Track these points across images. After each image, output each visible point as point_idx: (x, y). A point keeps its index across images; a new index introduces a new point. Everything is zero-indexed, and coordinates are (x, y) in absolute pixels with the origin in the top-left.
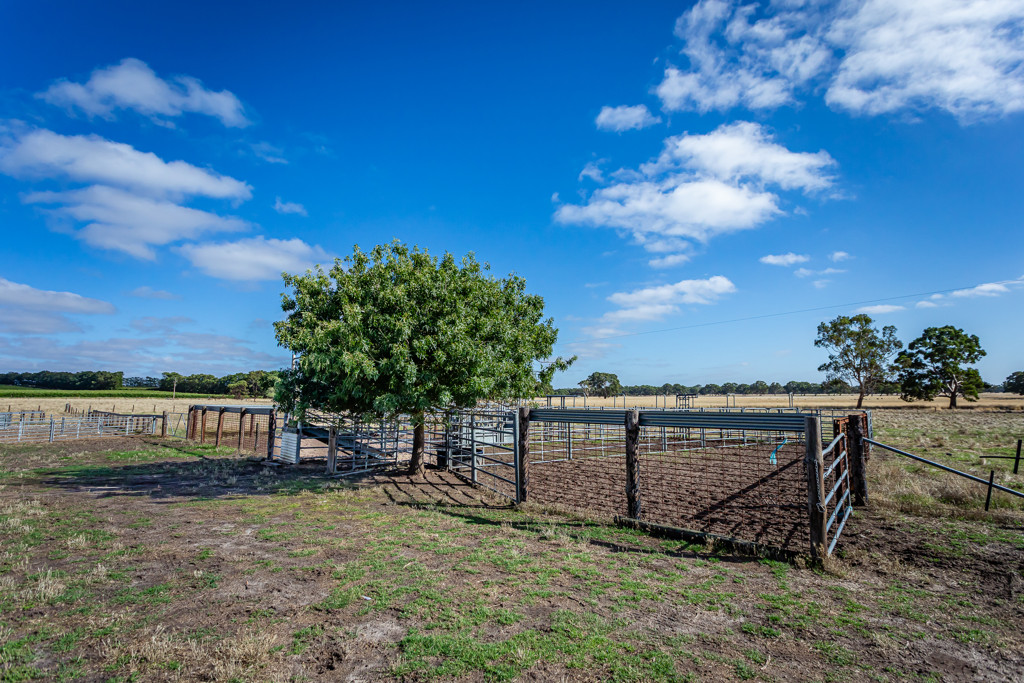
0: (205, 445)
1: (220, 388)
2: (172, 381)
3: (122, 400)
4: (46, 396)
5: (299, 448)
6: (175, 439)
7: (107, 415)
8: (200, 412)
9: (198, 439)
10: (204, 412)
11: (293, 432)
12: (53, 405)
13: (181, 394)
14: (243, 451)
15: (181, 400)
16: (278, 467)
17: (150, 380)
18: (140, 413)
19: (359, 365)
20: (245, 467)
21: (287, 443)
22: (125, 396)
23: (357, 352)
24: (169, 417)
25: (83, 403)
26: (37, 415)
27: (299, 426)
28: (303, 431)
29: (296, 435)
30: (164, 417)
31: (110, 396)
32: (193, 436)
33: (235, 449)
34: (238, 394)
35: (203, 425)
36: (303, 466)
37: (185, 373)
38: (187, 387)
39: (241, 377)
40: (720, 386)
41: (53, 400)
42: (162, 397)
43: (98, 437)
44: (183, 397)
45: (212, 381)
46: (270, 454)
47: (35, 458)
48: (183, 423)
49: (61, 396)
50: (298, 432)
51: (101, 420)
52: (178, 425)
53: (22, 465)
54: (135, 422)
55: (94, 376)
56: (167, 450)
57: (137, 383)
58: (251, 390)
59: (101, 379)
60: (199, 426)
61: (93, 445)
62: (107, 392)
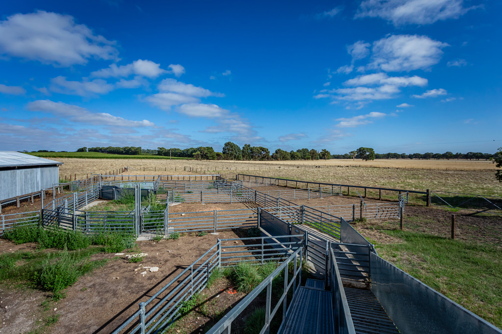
1: (187, 155)
2: (162, 151)
13: (173, 157)
34: (197, 158)
39: (199, 149)
58: (202, 156)
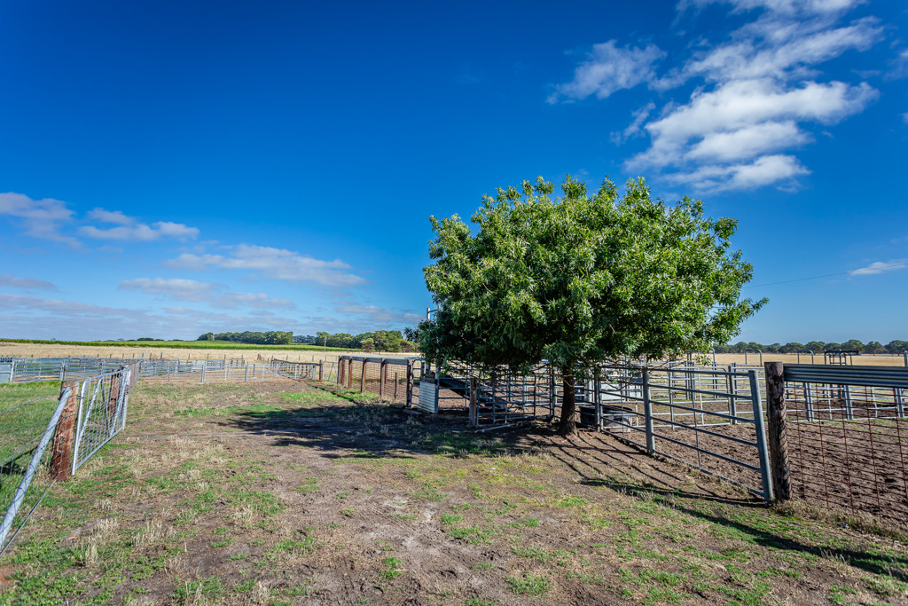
0: (352, 390)
1: (355, 344)
2: (323, 338)
3: (292, 351)
4: (247, 348)
5: (437, 398)
6: (329, 383)
7: (283, 362)
8: (347, 361)
9: (346, 384)
10: (350, 362)
11: (430, 382)
12: (250, 355)
13: (330, 348)
14: (385, 398)
15: (329, 353)
16: (420, 415)
17: (310, 338)
18: (303, 361)
19: (525, 307)
20: (392, 415)
21: (425, 392)
22: (294, 349)
23: (522, 292)
24: (324, 365)
25: (269, 354)
26: (240, 361)
27: (436, 377)
28: (441, 381)
29: (434, 385)
30: (320, 365)
31: (285, 349)
32: (342, 382)
33: (377, 395)
34: (367, 348)
35: (350, 372)
36: (441, 416)
37: (332, 333)
38: (333, 343)
39: (368, 335)
40: (804, 344)
41: (251, 351)
42: (317, 350)
43: (276, 380)
44: (331, 350)
45: (349, 338)
46: (409, 401)
47: (233, 396)
48: (335, 370)
49: (256, 348)
50: (436, 382)
51: (278, 366)
52: (331, 372)
53: (221, 402)
54: (301, 369)
55: (275, 336)
56: (325, 393)
57: (301, 340)
58: (376, 345)
59: (279, 337)
60: (347, 372)
61: (273, 387)
62: (283, 346)
